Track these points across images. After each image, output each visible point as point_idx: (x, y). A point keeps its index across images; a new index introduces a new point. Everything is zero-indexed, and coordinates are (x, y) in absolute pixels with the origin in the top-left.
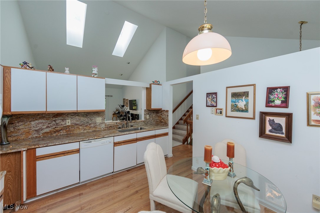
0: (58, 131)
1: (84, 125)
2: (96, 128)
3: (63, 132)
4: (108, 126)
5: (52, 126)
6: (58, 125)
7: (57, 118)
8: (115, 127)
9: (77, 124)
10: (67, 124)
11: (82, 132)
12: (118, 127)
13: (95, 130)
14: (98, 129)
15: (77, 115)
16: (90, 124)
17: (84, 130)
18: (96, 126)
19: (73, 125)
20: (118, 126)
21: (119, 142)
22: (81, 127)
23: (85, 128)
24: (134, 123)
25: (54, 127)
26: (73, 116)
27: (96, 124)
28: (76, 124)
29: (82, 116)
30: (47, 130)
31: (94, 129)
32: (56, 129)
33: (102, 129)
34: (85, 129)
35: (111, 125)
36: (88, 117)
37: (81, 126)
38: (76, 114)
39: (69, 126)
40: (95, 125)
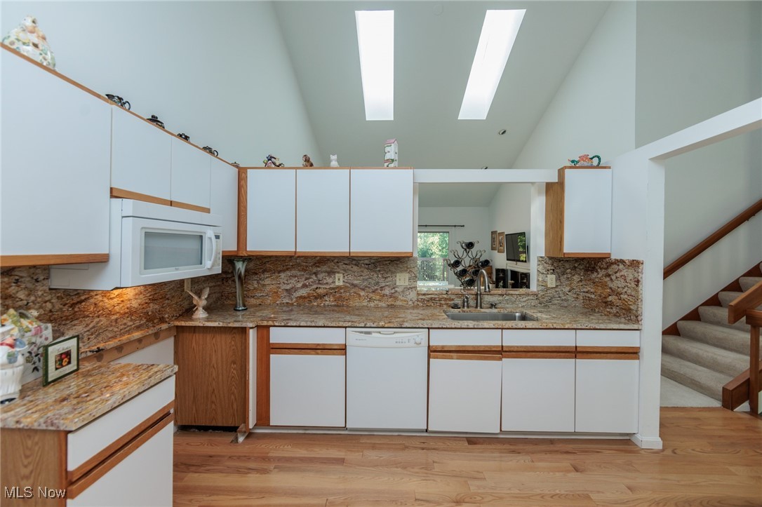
0: (321, 297)
1: (369, 288)
2: (396, 298)
3: (329, 301)
4: (423, 297)
5: (312, 285)
6: (320, 284)
7: (319, 269)
8: (443, 302)
9: (354, 286)
10: (337, 284)
11: (365, 304)
12: (452, 302)
13: (393, 303)
14: (401, 303)
15: (356, 265)
16: (382, 287)
17: (369, 301)
18: (396, 295)
19: (346, 287)
20: (453, 300)
21: (443, 347)
22: (362, 293)
23: (371, 295)
24: (501, 298)
25: (315, 286)
26: (349, 267)
27: (396, 289)
28: (353, 284)
29: (367, 266)
30: (303, 292)
31: (390, 300)
32: (318, 291)
33: (410, 303)
34: (371, 300)
35: (433, 296)
36: (378, 269)
37: (363, 290)
38: (354, 262)
39: (339, 287)
40: (393, 291)
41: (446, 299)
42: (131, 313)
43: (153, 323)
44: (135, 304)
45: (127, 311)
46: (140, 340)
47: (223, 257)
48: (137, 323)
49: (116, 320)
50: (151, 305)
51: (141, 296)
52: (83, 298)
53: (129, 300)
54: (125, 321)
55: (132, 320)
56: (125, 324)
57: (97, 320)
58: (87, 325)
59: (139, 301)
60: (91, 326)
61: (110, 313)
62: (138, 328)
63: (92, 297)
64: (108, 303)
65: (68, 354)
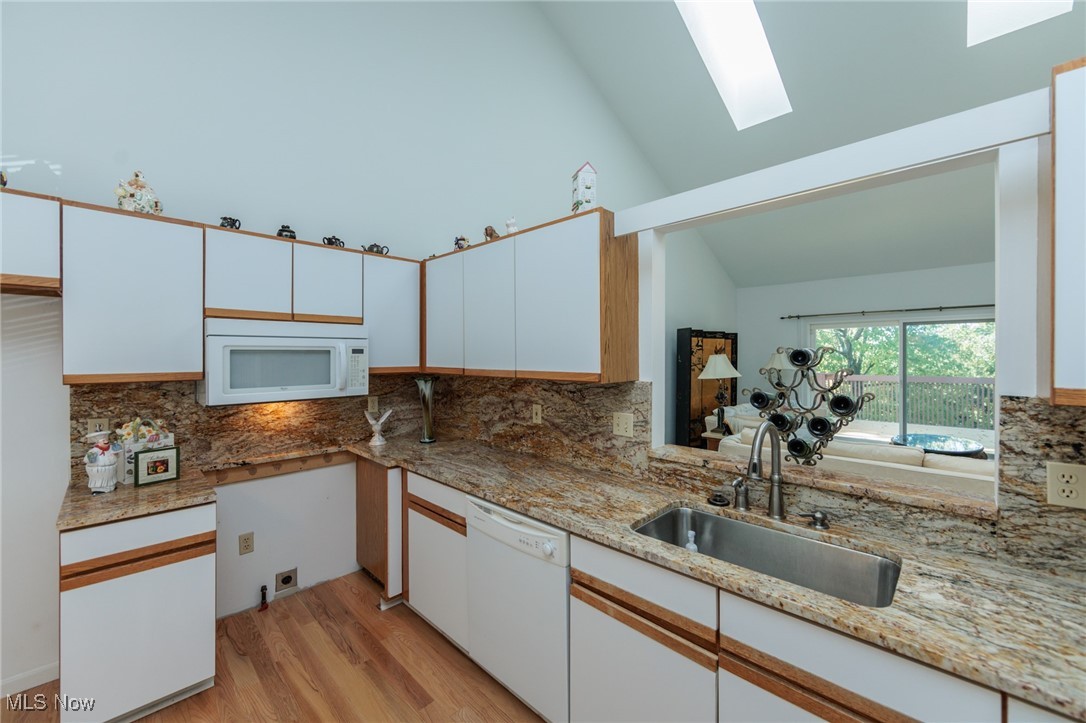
0: (517, 438)
1: (575, 433)
2: (613, 459)
3: (526, 446)
4: (660, 465)
5: (508, 419)
6: (517, 418)
7: (515, 395)
8: (698, 484)
9: (556, 427)
10: (535, 421)
11: (570, 460)
12: (719, 488)
13: (608, 466)
14: (621, 470)
15: (557, 392)
16: (592, 435)
17: (574, 457)
18: (613, 452)
19: (546, 427)
20: (720, 483)
22: (566, 441)
23: (577, 446)
24: (851, 504)
25: (511, 422)
26: (549, 394)
27: (614, 442)
28: (553, 424)
29: (571, 395)
30: (499, 428)
31: (604, 460)
32: (516, 429)
33: (637, 472)
34: (577, 455)
35: (678, 467)
36: (587, 401)
37: (567, 435)
38: (555, 387)
39: (536, 426)
40: (609, 445)
41: (704, 479)
42: (289, 431)
43: (321, 444)
44: (295, 422)
45: (284, 428)
46: (303, 460)
47: (370, 375)
48: (298, 442)
49: (271, 437)
50: (318, 425)
51: (303, 415)
52: (231, 412)
53: (287, 418)
54: (282, 439)
55: (290, 438)
56: (282, 442)
57: (248, 434)
58: (236, 438)
59: (301, 420)
60: (240, 439)
61: (263, 429)
62: (299, 447)
63: (241, 412)
64: (260, 419)
65: (165, 463)
